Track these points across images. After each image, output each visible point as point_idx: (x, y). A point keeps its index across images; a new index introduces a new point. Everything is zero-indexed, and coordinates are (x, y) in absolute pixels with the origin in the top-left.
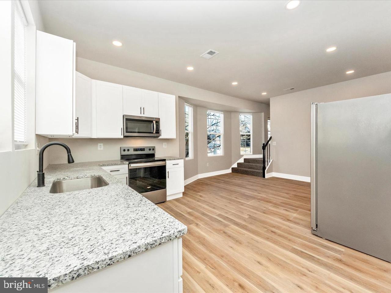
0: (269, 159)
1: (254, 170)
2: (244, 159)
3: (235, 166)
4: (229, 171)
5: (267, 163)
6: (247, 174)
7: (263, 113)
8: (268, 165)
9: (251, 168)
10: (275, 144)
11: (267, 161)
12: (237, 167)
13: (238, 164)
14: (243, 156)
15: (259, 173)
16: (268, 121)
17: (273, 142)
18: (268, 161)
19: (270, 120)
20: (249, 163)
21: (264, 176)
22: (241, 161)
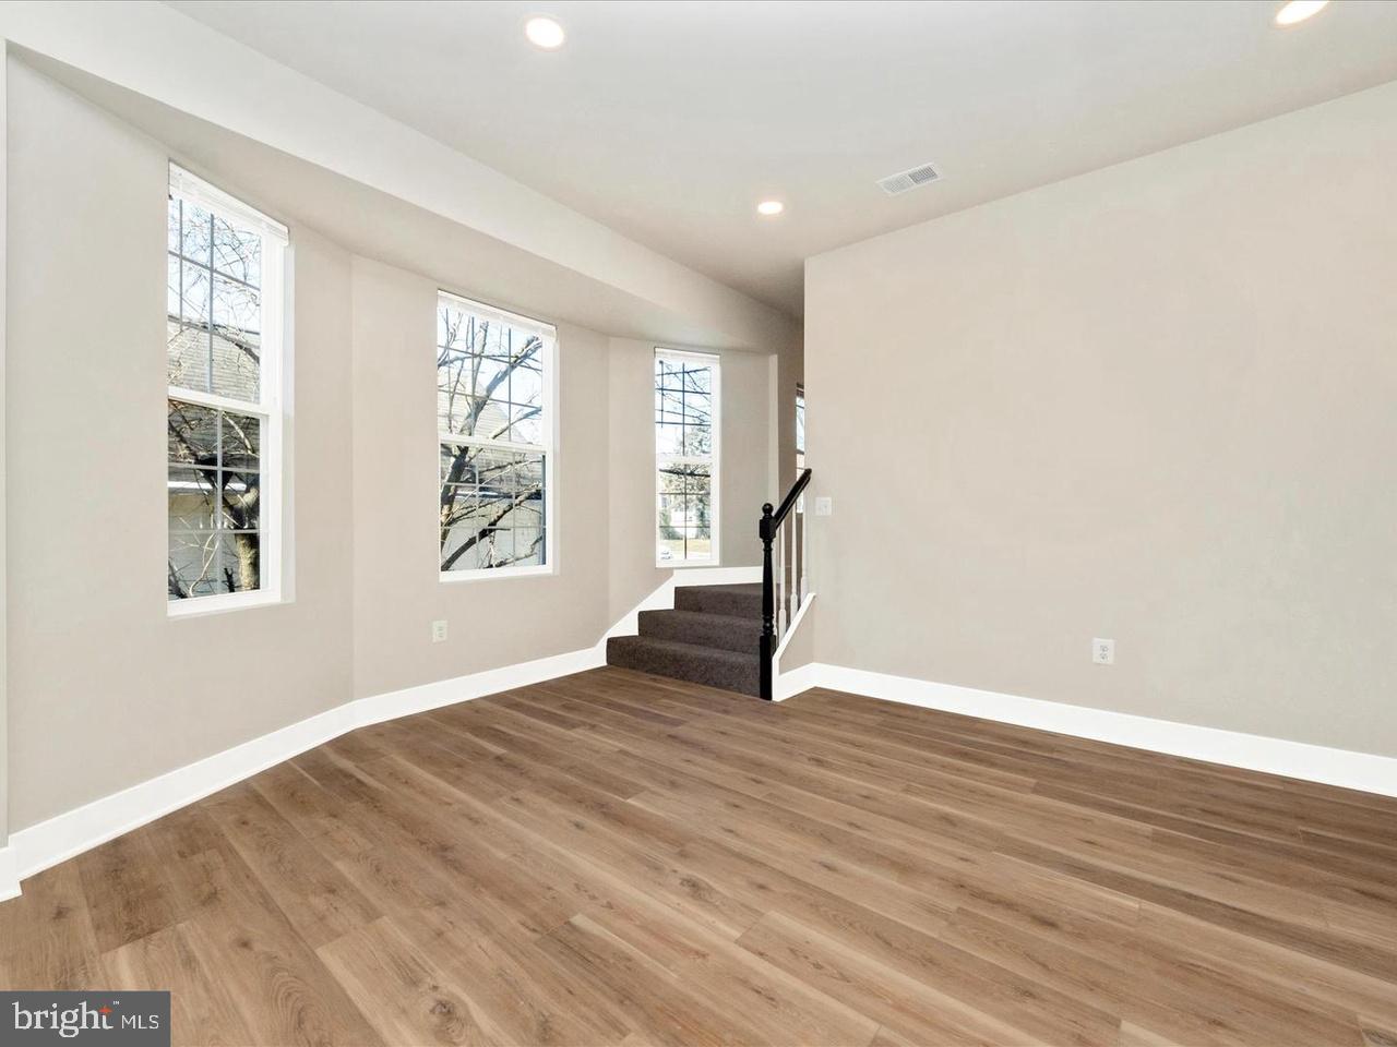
0: (794, 590)
1: (717, 654)
2: (678, 590)
3: (628, 627)
4: (596, 657)
5: (783, 612)
6: (682, 678)
7: (776, 356)
8: (788, 622)
9: (705, 641)
10: (829, 511)
11: (783, 605)
12: (635, 632)
13: (643, 616)
14: (668, 572)
15: (742, 668)
16: (799, 401)
17: (818, 499)
18: (788, 602)
19: (802, 395)
20: (700, 610)
21: (766, 692)
22: (663, 600)
